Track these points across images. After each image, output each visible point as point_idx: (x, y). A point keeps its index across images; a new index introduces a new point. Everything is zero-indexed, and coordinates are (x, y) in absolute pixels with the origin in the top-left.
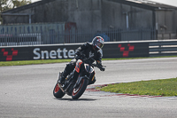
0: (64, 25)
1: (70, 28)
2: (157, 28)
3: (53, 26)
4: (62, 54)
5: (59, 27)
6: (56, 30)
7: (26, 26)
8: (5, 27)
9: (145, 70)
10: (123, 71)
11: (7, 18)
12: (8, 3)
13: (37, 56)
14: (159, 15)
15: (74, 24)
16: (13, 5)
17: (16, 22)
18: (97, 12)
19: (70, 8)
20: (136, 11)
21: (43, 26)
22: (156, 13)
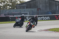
0: (36, 9)
6: (34, 11)
15: (40, 9)
17: (20, 8)
19: (38, 3)
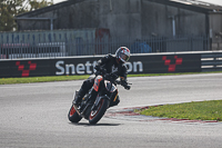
0: (94, 32)
1: (102, 36)
2: (211, 36)
3: (81, 33)
4: (91, 68)
5: (88, 35)
6: (84, 39)
7: (47, 33)
8: (20, 34)
9: (196, 89)
10: (168, 90)
11: (23, 23)
12: (24, 4)
13: (60, 71)
14: (214, 20)
15: (107, 31)
16: (30, 6)
17: (34, 28)
18: (136, 15)
19: (102, 10)
20: (184, 15)
21: (68, 33)
22: (210, 17)
